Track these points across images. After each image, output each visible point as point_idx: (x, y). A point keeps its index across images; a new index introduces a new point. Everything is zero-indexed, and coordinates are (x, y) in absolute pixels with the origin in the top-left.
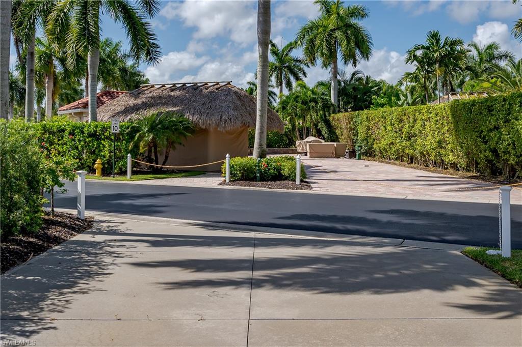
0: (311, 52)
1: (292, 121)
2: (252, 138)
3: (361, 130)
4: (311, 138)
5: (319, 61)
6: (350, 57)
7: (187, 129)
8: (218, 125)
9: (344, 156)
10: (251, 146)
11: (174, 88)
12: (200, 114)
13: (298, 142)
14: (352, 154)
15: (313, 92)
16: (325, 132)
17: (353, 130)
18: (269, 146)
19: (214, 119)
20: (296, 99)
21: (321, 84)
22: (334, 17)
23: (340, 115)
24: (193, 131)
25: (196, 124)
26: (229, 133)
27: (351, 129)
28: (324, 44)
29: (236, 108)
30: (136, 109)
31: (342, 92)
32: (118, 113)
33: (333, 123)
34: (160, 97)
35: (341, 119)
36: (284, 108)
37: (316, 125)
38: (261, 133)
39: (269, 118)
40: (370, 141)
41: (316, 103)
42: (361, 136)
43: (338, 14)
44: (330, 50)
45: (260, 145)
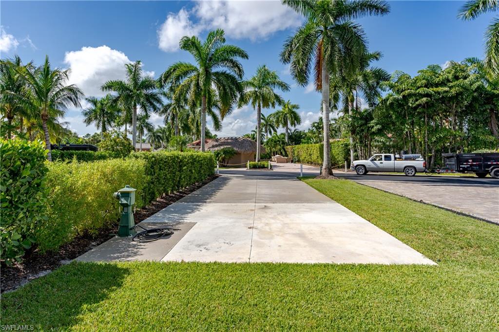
0: (278, 122)
1: (270, 149)
2: (255, 155)
3: (296, 152)
4: (278, 156)
5: (281, 126)
6: (293, 124)
7: (235, 153)
8: (244, 152)
9: (289, 162)
10: (255, 158)
11: (228, 139)
12: (239, 148)
13: (272, 157)
14: (292, 162)
15: (279, 138)
16: (283, 153)
17: (293, 152)
18: (261, 159)
19: (243, 150)
20: (272, 140)
21: (282, 134)
22: (287, 109)
23: (288, 147)
24: (237, 154)
25: (237, 151)
26: (248, 154)
27: (292, 152)
28: (283, 119)
29: (250, 146)
30: (216, 146)
31: (290, 137)
32: (210, 148)
33: (286, 150)
34: (224, 142)
35: (289, 148)
36: (267, 144)
37: (280, 150)
38: (258, 154)
39: (261, 149)
40: (299, 156)
41: (280, 142)
42: (296, 154)
43: (288, 108)
44: (285, 122)
45: (258, 158)
